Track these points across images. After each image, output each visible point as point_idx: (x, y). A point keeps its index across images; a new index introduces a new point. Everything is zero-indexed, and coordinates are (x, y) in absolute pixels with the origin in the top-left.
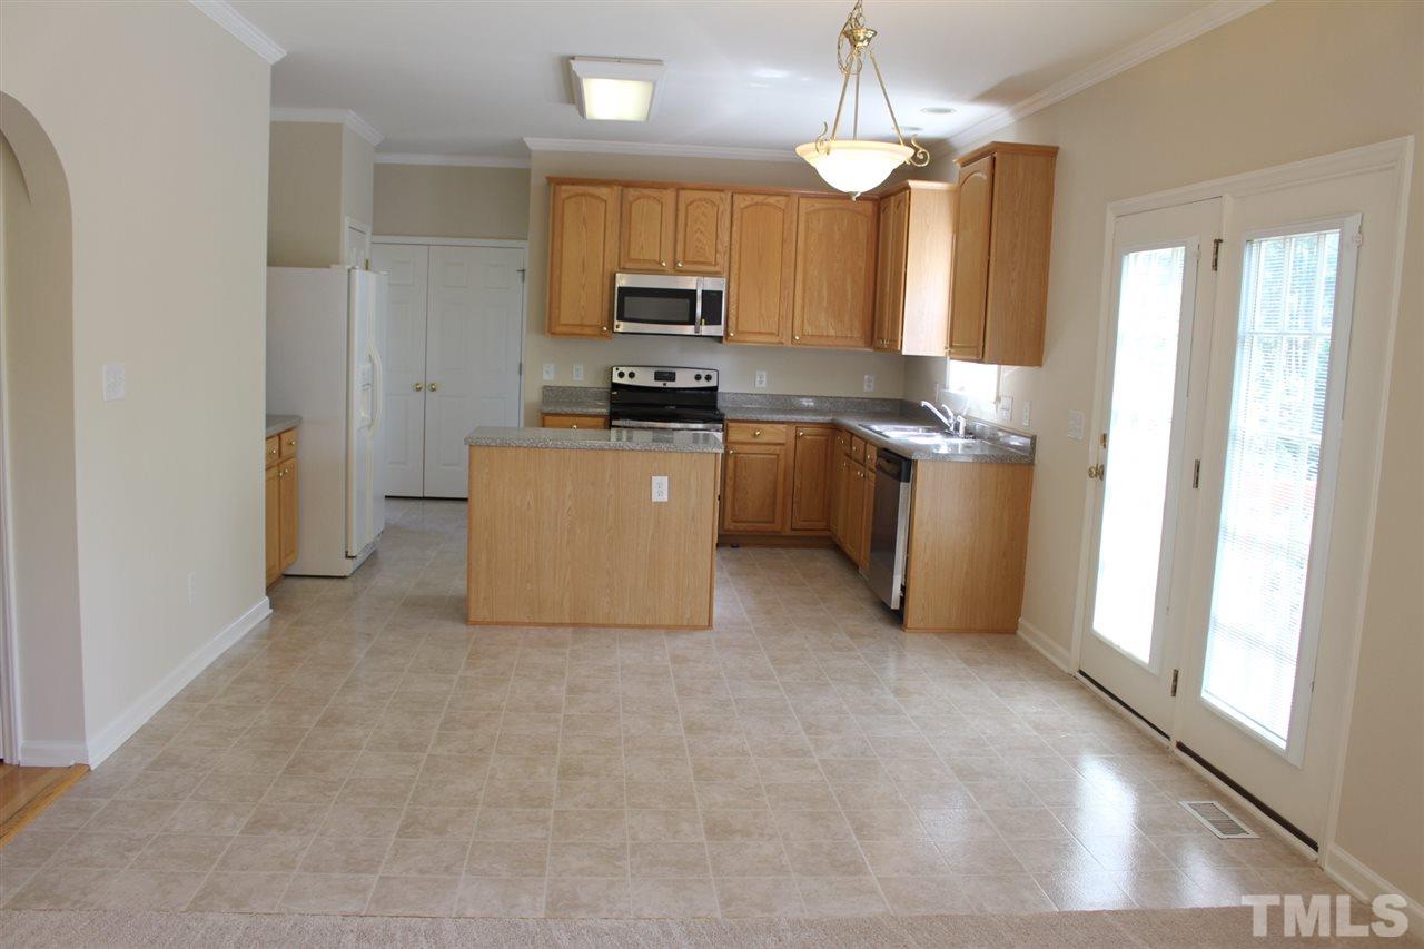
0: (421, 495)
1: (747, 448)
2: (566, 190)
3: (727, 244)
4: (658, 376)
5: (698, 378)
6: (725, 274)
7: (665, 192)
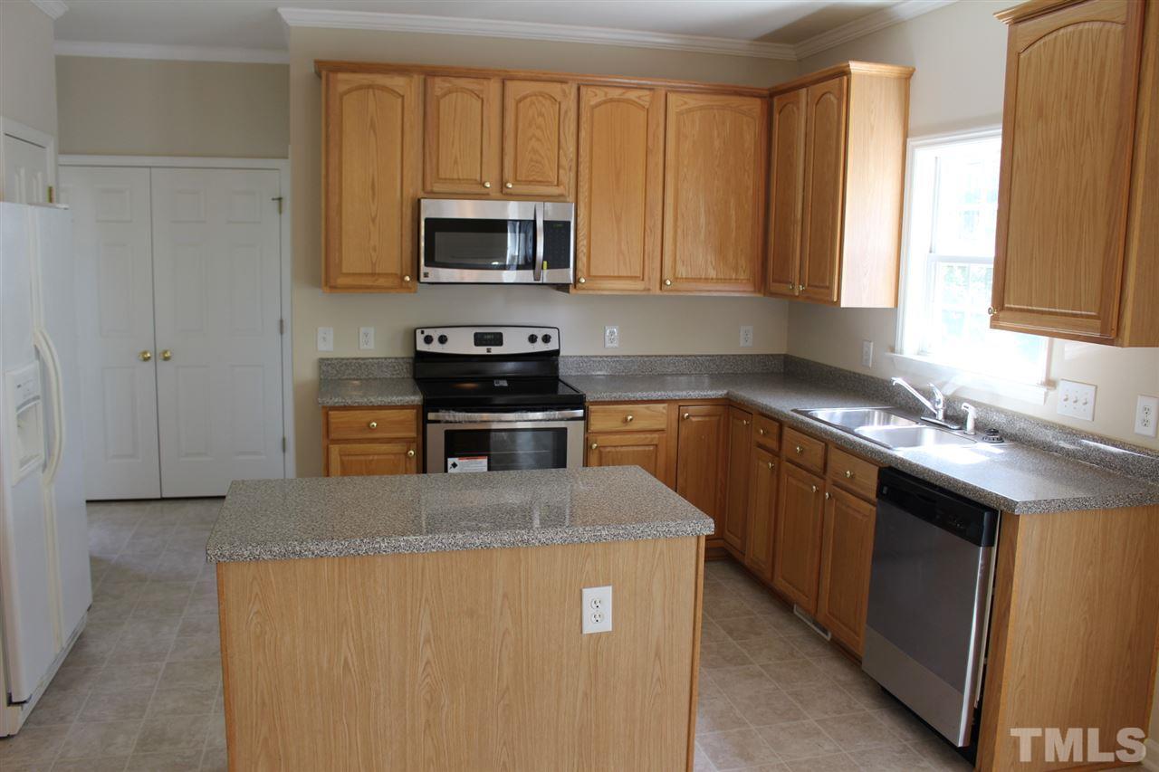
0: (159, 496)
1: (616, 439)
2: (344, 80)
3: (572, 155)
4: (479, 339)
5: (533, 339)
6: (571, 198)
7: (485, 82)
